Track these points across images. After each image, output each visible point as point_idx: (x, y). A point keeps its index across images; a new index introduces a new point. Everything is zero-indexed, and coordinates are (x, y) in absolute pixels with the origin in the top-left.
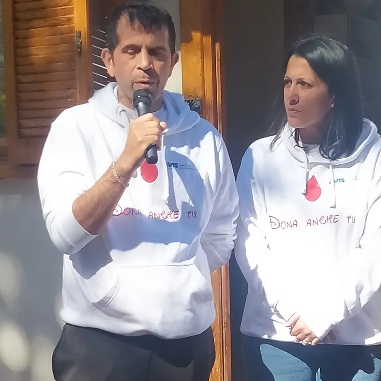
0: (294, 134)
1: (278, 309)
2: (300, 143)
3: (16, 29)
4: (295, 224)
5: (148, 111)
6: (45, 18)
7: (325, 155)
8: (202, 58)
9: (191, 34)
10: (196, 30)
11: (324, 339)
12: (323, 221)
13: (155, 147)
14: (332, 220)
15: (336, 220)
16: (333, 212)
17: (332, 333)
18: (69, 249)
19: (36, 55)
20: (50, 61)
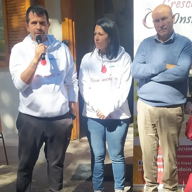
0: (98, 51)
1: (93, 108)
2: (100, 54)
3: (7, 16)
4: (99, 81)
5: (41, 42)
6: (17, 13)
7: (108, 58)
8: (69, 27)
9: (65, 19)
10: (67, 17)
11: (108, 117)
12: (107, 80)
13: (44, 54)
14: (110, 79)
15: (111, 79)
16: (111, 77)
17: (110, 115)
18: (21, 90)
19: (14, 25)
20: (19, 27)
